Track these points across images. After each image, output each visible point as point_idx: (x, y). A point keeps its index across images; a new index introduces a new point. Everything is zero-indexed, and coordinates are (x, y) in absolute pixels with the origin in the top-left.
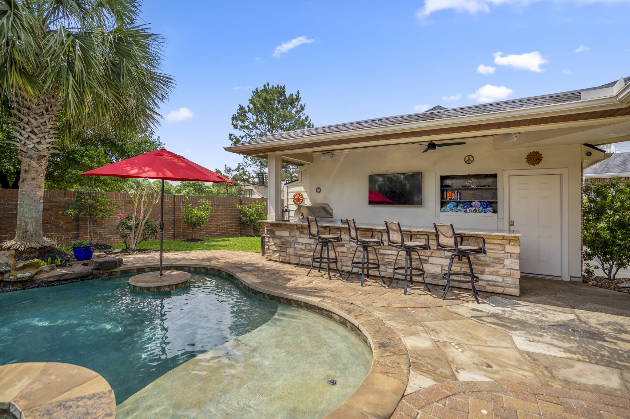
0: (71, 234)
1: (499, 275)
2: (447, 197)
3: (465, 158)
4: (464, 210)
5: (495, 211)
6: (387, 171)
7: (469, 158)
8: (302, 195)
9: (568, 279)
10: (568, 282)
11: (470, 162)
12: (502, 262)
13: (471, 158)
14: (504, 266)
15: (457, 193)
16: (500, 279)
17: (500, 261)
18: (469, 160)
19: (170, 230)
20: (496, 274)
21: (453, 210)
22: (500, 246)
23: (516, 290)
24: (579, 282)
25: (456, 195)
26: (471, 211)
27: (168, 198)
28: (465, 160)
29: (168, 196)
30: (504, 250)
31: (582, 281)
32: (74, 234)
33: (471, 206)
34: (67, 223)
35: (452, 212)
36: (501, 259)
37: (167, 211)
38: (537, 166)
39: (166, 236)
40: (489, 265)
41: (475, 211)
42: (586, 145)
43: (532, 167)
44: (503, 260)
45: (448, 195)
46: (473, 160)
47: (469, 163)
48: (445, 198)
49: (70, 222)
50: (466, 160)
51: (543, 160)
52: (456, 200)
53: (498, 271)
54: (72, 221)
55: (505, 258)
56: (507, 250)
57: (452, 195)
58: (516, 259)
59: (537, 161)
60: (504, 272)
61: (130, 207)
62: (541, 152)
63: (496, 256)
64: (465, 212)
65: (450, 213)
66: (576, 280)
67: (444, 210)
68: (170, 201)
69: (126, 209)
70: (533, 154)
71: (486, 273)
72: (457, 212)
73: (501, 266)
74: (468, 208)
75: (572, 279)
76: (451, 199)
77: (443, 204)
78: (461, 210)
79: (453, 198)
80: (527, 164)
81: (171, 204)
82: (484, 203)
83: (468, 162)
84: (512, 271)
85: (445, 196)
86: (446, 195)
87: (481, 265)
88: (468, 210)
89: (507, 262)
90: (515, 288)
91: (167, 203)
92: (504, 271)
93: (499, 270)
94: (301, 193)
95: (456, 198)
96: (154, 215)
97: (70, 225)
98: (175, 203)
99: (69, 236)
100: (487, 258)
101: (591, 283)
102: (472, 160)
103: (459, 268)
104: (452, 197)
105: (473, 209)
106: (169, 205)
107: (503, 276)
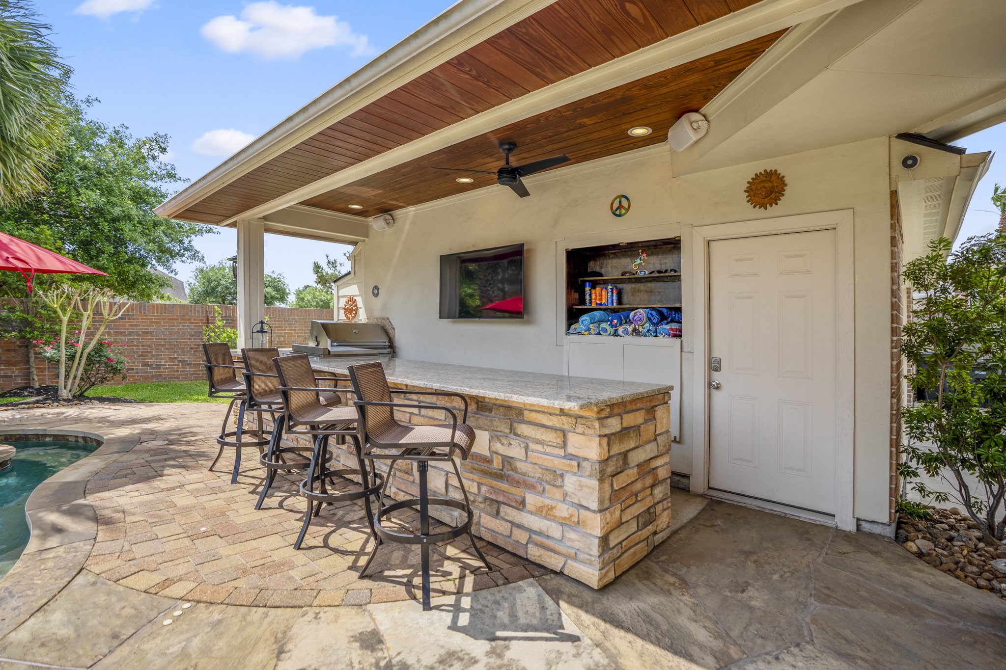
0: (16, 369)
1: (554, 519)
2: (591, 300)
3: (612, 204)
4: (612, 330)
5: (678, 335)
6: (473, 246)
7: (620, 202)
8: (355, 300)
9: (849, 526)
10: (846, 536)
11: (623, 211)
12: (559, 483)
13: (625, 203)
14: (565, 495)
15: (612, 289)
16: (555, 530)
17: (556, 477)
18: (620, 206)
19: (200, 364)
20: (546, 512)
21: (592, 332)
22: (555, 435)
23: (590, 571)
24: (884, 537)
25: (610, 294)
26: (626, 332)
27: (195, 310)
28: (612, 208)
29: (195, 307)
30: (564, 445)
31: (893, 535)
32: (21, 369)
33: (630, 322)
34: (8, 350)
35: (590, 334)
36: (558, 472)
37: (195, 332)
38: (773, 210)
39: (193, 374)
40: (531, 487)
41: (636, 332)
42: (905, 136)
43: (760, 212)
44: (562, 476)
45: (593, 296)
46: (629, 206)
47: (620, 216)
48: (588, 301)
49: (14, 350)
50: (615, 207)
51: (788, 191)
52: (610, 306)
53: (552, 508)
54: (17, 348)
55: (567, 471)
56: (571, 450)
57: (601, 295)
58: (590, 476)
59: (773, 195)
60: (565, 514)
61: (125, 325)
62: (781, 171)
63: (546, 463)
64: (616, 334)
65: (586, 338)
66: (877, 530)
67: (575, 329)
68: (199, 316)
69: (117, 329)
70: (763, 178)
71: (529, 507)
72: (599, 334)
73: (558, 494)
74: (621, 325)
75: (866, 527)
76: (600, 304)
77: (573, 316)
78: (606, 331)
79: (604, 301)
80: (750, 206)
81: (203, 320)
82: (654, 313)
83: (618, 212)
84: (582, 511)
85: (587, 297)
86: (591, 296)
87: (517, 484)
88: (621, 330)
89: (570, 482)
90: (590, 563)
91: (195, 320)
92: (563, 510)
93: (554, 504)
94: (355, 298)
95: (610, 301)
96: (169, 339)
97: (13, 354)
98: (208, 319)
99: (12, 373)
100: (529, 466)
101: (912, 546)
102: (626, 206)
103: (475, 484)
104: (601, 299)
105: (630, 328)
106: (198, 323)
107: (564, 523)
